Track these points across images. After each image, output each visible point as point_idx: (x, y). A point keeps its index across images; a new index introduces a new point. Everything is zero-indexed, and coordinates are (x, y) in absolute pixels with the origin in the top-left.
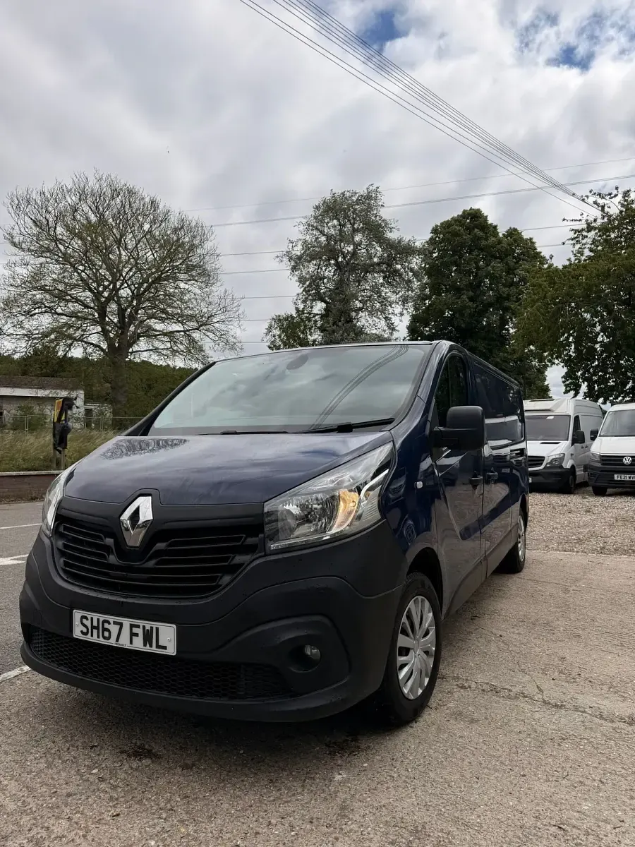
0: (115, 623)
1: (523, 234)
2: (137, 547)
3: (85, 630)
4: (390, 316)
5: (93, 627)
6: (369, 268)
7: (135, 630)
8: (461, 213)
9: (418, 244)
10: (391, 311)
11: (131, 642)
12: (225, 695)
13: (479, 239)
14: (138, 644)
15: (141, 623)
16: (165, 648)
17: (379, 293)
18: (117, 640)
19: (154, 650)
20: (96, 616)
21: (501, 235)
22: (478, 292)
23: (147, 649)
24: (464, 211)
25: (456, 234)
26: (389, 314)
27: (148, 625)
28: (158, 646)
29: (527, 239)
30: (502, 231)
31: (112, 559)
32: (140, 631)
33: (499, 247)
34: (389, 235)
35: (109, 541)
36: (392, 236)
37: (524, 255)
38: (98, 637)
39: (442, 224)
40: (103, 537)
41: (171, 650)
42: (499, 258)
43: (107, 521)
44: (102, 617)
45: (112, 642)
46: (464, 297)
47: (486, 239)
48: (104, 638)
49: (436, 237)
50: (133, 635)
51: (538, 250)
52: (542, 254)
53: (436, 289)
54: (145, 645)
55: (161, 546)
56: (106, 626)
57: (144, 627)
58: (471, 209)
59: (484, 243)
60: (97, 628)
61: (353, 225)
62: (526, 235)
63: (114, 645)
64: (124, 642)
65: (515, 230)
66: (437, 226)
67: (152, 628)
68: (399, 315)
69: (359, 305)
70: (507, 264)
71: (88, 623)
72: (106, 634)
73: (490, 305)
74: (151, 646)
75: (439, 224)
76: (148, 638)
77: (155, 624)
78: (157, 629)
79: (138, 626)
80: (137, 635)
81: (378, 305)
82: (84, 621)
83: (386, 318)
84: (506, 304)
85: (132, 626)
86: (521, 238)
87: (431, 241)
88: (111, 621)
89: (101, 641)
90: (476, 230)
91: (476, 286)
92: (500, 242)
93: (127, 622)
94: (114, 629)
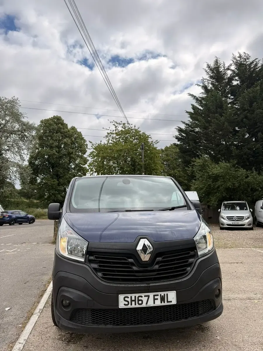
0: (145, 296)
1: (77, 129)
2: (148, 261)
3: (127, 303)
4: (22, 154)
5: (132, 301)
6: (12, 132)
7: (156, 297)
8: (52, 117)
9: (36, 126)
10: (23, 152)
11: (154, 303)
12: (195, 315)
13: (61, 128)
14: (158, 303)
15: (159, 293)
16: (171, 302)
17: (17, 144)
18: (147, 304)
19: (166, 304)
20: (133, 296)
21: (69, 128)
22: (60, 149)
23: (163, 304)
24: (54, 116)
25: (51, 125)
26: (21, 154)
27: (162, 294)
28: (168, 302)
29: (79, 132)
30: (69, 127)
31: (135, 268)
32: (159, 297)
33: (68, 133)
34: (23, 120)
35: (131, 260)
36: (25, 120)
37: (78, 138)
38: (135, 304)
39: (45, 120)
40: (127, 259)
41: (174, 302)
42: (69, 137)
43: (128, 251)
44: (137, 295)
45: (144, 305)
46: (54, 150)
47: (64, 129)
48: (139, 304)
49: (42, 124)
50: (155, 299)
51: (83, 137)
52: (84, 138)
53: (41, 145)
54: (161, 302)
55: (159, 259)
56: (140, 298)
57: (161, 295)
58: (57, 116)
59: (62, 130)
60: (135, 301)
61: (5, 112)
62: (79, 130)
63: (145, 306)
64: (151, 304)
65: (74, 127)
66: (43, 120)
67: (164, 295)
68: (26, 155)
69: (6, 148)
70: (71, 140)
71: (129, 300)
72: (140, 302)
73: (65, 155)
74: (164, 302)
75: (44, 119)
76: (162, 299)
77: (166, 293)
78: (167, 294)
79: (158, 295)
80: (157, 299)
81: (17, 150)
82: (126, 299)
83: (20, 155)
84: (72, 155)
85: (154, 296)
86: (77, 131)
87: (41, 126)
88: (143, 296)
89: (137, 306)
90: (60, 125)
91: (59, 147)
92: (69, 131)
93: (151, 295)
94: (145, 299)
